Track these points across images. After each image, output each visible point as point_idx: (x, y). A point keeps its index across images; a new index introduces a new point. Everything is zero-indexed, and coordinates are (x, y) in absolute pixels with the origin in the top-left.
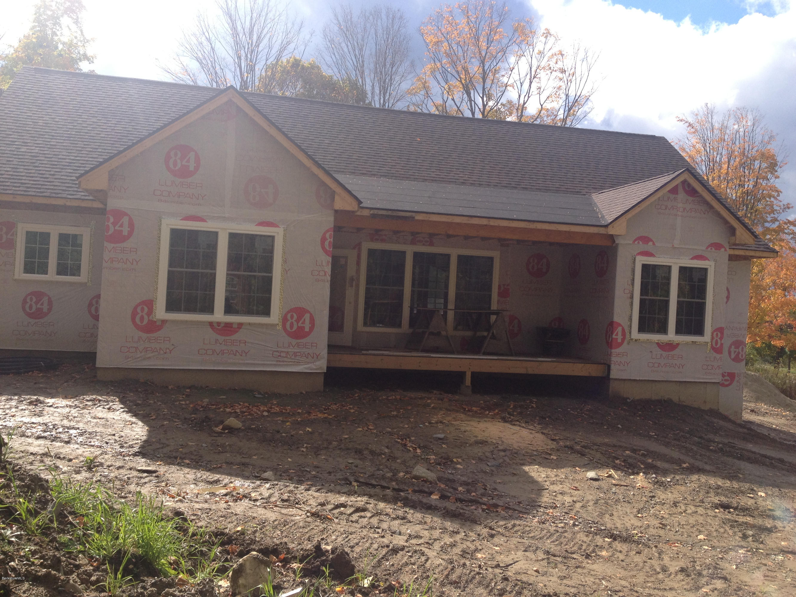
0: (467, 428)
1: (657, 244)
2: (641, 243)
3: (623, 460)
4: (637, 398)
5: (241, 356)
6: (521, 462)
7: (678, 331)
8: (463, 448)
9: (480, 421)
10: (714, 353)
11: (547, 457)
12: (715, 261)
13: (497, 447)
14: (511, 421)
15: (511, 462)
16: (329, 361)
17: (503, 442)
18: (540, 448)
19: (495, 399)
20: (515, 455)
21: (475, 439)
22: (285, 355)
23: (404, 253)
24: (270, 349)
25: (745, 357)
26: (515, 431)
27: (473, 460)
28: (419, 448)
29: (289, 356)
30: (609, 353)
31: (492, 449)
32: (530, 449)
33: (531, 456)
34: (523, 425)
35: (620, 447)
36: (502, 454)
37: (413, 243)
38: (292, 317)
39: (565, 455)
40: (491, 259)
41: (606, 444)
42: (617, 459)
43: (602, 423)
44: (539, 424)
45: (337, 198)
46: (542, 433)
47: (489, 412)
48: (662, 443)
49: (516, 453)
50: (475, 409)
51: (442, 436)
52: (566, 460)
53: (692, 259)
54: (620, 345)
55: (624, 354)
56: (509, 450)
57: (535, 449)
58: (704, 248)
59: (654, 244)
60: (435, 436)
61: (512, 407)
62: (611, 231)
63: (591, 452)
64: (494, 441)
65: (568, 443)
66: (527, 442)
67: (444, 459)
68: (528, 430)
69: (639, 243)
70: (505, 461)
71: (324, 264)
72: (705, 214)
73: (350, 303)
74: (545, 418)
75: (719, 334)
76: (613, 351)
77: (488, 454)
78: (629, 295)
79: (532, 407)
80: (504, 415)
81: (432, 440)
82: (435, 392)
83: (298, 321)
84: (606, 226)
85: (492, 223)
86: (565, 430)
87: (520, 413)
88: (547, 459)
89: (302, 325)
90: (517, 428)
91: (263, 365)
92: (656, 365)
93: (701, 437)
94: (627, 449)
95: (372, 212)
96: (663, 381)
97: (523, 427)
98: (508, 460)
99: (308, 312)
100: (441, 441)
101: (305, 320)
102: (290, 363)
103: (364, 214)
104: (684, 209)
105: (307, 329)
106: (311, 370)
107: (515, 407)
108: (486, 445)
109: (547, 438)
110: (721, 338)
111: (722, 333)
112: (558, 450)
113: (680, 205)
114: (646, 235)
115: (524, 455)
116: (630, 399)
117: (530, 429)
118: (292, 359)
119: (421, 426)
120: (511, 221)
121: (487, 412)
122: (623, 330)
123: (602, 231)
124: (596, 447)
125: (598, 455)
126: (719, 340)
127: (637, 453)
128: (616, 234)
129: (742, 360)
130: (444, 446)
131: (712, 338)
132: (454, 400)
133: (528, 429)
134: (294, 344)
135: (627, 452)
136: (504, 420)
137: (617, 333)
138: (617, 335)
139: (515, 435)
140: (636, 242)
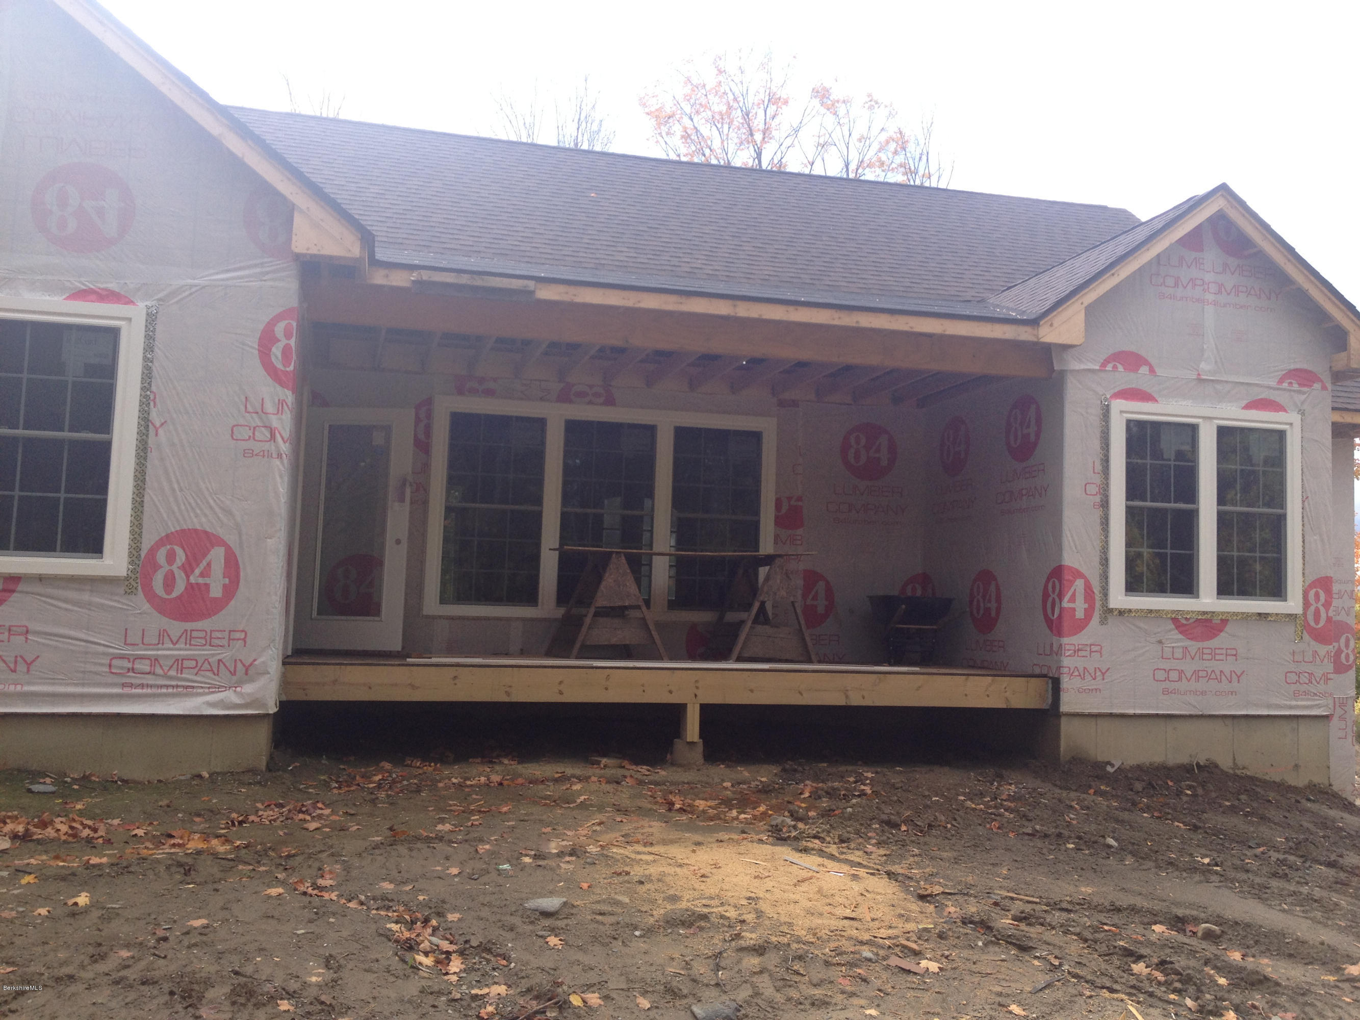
0: (653, 870)
1: (1159, 371)
2: (1120, 368)
3: (1155, 960)
4: (1131, 762)
5: (14, 671)
6: (817, 992)
7: (1224, 589)
8: (617, 945)
9: (698, 844)
10: (1313, 643)
11: (907, 964)
12: (1302, 413)
13: (738, 936)
14: (796, 838)
15: (779, 998)
16: (285, 683)
17: (760, 914)
18: (884, 933)
19: (765, 775)
20: (797, 966)
21: (669, 907)
22: (147, 668)
23: (541, 423)
24: (101, 649)
25: (1355, 660)
26: (805, 874)
27: (644, 993)
28: (461, 953)
29: (159, 671)
30: (1055, 648)
31: (719, 947)
32: (850, 938)
33: (852, 965)
34: (833, 849)
35: (1133, 910)
36: (753, 962)
37: (564, 397)
38: (171, 558)
39: (965, 953)
40: (756, 437)
41: (1085, 904)
42: (1139, 958)
43: (1059, 835)
44: (879, 844)
45: (297, 219)
46: (890, 874)
47: (739, 813)
48: (1246, 889)
49: (800, 958)
50: (701, 804)
51: (551, 903)
52: (972, 973)
53: (1247, 407)
54: (1080, 626)
55: (1094, 648)
56: (777, 947)
57: (866, 937)
58: (1273, 383)
59: (1152, 371)
60: (532, 904)
61: (807, 795)
62: (1049, 334)
63: (1049, 936)
64: (732, 914)
65: (972, 908)
66: (840, 912)
67: (537, 998)
68: (846, 868)
69: (1115, 367)
70: (757, 994)
71: (270, 407)
72: (1269, 299)
73: (398, 542)
74: (896, 826)
75: (1322, 596)
76: (1065, 640)
77: (701, 969)
78: (1098, 499)
79: (863, 794)
80: (782, 818)
81: (516, 920)
82: (604, 761)
83: (188, 569)
84: (1034, 322)
85: (744, 311)
86: (956, 861)
87: (827, 814)
88: (909, 972)
89: (201, 581)
90: (811, 861)
91: (83, 698)
92: (1174, 675)
93: (1331, 865)
94: (1154, 917)
95: (414, 276)
96: (1191, 716)
97: (832, 857)
98: (768, 991)
99: (221, 542)
100: (547, 922)
101: (209, 564)
102: (164, 690)
103: (394, 284)
104: (1221, 286)
105: (216, 591)
106: (229, 708)
107: (816, 796)
108: (701, 929)
109: (907, 891)
110: (1327, 605)
111: (1329, 592)
112: (941, 936)
113: (1209, 277)
114: (1132, 348)
115: (827, 964)
116: (1112, 765)
117: (853, 864)
118: (171, 678)
119: (506, 866)
120: (791, 308)
121: (734, 813)
122: (1088, 587)
123: (1024, 334)
124: (1058, 917)
125: (1075, 948)
126: (1322, 610)
127: (1189, 928)
128: (1061, 341)
129: (1349, 668)
130: (553, 941)
131: (1306, 604)
132: (651, 783)
133: (847, 861)
134: (175, 634)
135: (1158, 928)
136: (779, 836)
137: (1074, 595)
138: (1073, 599)
139: (804, 887)
140: (1109, 367)
